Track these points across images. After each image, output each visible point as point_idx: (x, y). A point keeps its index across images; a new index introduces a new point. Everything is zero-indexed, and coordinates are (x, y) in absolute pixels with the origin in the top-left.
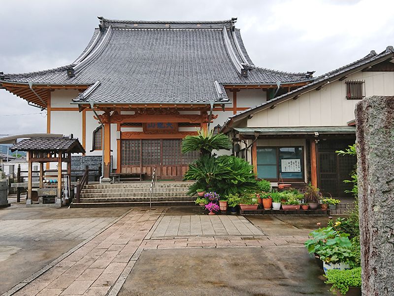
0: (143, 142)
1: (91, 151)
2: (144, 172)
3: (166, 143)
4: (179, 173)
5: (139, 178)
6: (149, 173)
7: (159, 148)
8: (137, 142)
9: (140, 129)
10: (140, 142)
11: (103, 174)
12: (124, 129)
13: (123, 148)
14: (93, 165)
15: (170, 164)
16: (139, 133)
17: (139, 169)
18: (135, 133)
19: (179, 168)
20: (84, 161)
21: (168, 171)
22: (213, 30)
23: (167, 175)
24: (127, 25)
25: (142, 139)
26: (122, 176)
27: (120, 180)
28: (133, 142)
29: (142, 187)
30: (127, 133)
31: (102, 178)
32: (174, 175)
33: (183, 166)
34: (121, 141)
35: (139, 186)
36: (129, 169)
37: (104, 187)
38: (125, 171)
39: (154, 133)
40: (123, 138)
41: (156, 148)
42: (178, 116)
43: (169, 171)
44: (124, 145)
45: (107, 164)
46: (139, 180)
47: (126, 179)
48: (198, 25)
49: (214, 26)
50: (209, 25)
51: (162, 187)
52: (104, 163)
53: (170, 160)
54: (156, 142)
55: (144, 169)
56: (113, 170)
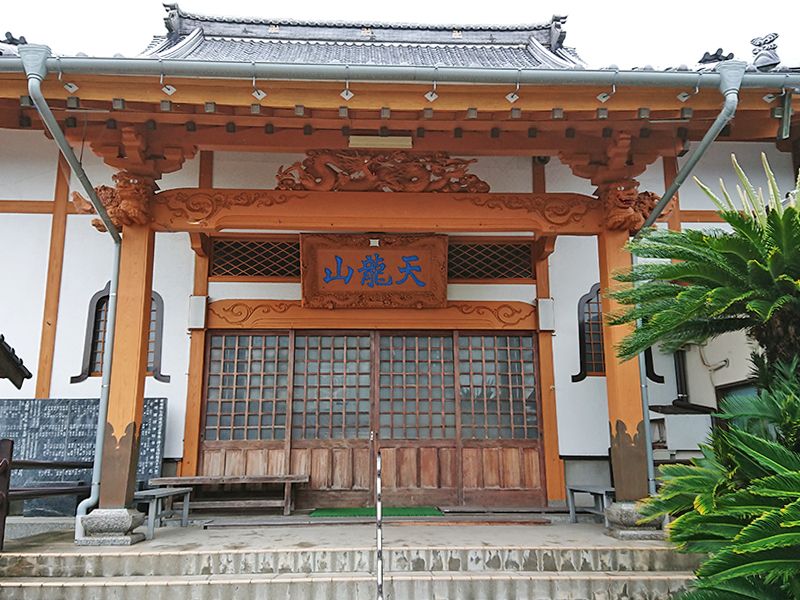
0: (302, 341)
1: (74, 380)
2: (301, 471)
3: (396, 348)
4: (448, 477)
5: (278, 503)
6: (321, 475)
7: (365, 367)
8: (272, 341)
9: (291, 291)
10: (289, 341)
11: (94, 489)
12: (224, 290)
13: (216, 369)
14: (75, 440)
15: (412, 434)
16: (283, 306)
17: (279, 458)
18: (266, 306)
19: (447, 455)
20: (36, 423)
21: (405, 469)
22: (497, 47)
23: (399, 484)
24: (249, 28)
25: (298, 332)
26: (201, 492)
27: (194, 512)
28: (259, 341)
29: (307, 570)
30: (238, 303)
31: (88, 511)
32: (429, 486)
33: (467, 444)
34: (209, 336)
35: (290, 563)
36: (235, 459)
37: (89, 567)
38: (219, 467)
39: (348, 308)
40: (217, 324)
41: (352, 367)
42: (484, 197)
43: (410, 468)
44: (217, 354)
45: (119, 433)
46: (279, 511)
47: (218, 504)
48: (456, 35)
49: (499, 37)
50: (486, 36)
51: (419, 565)
52: (108, 428)
53: (411, 419)
54: (353, 342)
55: (302, 457)
56: (167, 461)
